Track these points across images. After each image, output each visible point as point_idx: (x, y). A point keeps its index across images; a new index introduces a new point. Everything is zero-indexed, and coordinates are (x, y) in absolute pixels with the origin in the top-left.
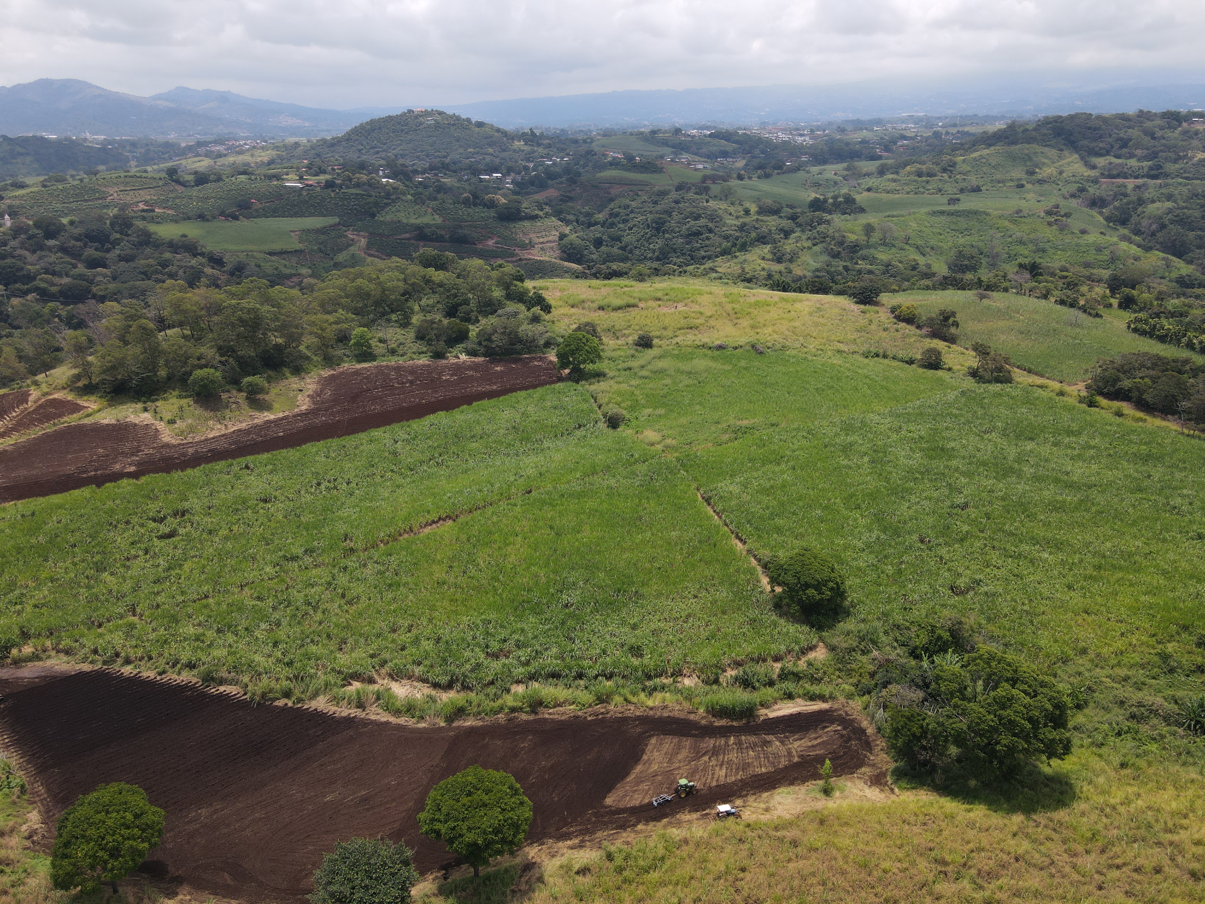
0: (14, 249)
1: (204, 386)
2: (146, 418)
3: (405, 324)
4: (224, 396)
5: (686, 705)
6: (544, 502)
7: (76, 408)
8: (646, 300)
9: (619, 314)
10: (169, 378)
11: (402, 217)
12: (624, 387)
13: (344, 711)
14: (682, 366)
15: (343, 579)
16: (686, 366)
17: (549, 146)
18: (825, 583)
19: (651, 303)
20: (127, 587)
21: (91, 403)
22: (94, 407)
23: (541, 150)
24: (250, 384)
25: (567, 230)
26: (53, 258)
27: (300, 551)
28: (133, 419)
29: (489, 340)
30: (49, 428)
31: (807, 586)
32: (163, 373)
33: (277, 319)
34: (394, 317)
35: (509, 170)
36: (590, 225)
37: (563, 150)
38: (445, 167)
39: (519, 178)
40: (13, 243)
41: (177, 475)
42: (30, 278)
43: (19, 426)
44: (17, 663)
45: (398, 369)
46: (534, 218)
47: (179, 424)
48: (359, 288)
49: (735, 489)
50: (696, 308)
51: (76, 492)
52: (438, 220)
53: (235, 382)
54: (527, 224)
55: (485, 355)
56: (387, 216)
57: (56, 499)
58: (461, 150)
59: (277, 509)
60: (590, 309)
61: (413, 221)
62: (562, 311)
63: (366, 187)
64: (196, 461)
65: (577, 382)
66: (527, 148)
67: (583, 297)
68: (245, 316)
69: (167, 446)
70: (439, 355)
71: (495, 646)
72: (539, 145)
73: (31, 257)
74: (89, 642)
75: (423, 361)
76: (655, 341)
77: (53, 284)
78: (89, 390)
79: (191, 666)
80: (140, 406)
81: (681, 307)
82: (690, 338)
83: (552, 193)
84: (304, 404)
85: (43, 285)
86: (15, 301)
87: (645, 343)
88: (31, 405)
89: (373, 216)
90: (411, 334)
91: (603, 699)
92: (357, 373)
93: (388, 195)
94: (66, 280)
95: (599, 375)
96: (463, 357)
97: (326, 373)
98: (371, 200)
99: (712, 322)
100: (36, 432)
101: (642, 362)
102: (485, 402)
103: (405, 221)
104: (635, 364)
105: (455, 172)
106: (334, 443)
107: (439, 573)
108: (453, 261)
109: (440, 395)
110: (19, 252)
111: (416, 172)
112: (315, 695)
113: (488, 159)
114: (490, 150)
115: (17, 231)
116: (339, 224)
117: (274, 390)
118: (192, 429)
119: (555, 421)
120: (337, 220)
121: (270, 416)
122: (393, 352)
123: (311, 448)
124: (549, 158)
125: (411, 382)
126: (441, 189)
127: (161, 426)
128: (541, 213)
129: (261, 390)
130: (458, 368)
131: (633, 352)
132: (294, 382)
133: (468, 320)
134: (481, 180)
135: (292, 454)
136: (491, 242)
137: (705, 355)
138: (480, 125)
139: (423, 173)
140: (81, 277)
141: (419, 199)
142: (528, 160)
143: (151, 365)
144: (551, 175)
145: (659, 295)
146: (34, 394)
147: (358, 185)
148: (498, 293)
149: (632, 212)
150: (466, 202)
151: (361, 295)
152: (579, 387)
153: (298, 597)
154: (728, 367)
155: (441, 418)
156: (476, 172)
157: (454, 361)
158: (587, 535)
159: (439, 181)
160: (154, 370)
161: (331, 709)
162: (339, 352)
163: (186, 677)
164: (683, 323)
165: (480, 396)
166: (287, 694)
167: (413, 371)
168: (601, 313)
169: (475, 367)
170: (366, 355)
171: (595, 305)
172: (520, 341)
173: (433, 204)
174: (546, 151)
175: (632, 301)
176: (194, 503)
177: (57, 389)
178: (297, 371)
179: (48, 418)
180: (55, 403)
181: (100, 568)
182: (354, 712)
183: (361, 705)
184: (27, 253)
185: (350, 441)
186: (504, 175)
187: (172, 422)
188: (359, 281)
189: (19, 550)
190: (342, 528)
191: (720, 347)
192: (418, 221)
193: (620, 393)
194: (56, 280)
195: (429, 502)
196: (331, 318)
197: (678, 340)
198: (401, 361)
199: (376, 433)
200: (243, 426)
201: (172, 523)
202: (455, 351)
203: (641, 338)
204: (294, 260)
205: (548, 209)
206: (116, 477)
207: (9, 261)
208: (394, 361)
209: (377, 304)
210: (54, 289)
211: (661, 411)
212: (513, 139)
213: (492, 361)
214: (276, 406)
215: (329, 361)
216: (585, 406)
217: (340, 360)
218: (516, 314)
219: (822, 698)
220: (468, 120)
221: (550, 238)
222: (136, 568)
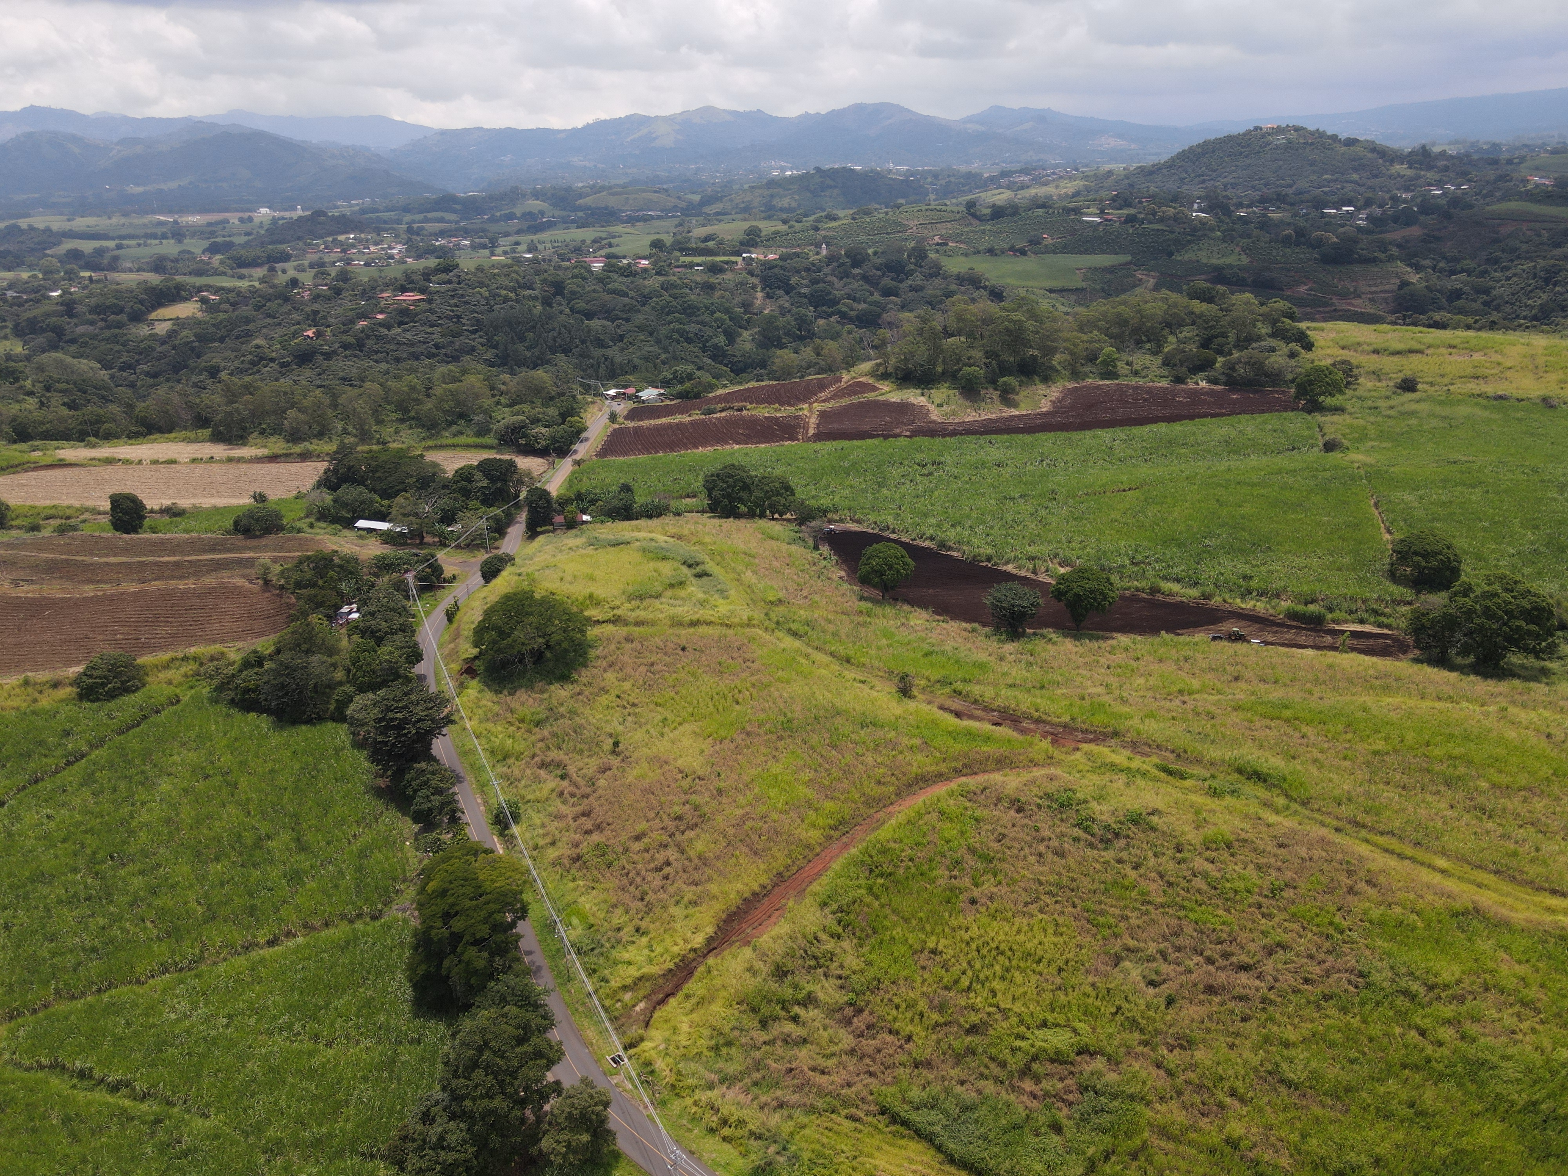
0: (826, 275)
1: (969, 381)
2: (922, 400)
3: (1155, 353)
4: (982, 392)
5: (1271, 611)
6: (1221, 485)
7: (874, 389)
8: (1438, 347)
9: (1396, 359)
10: (943, 373)
11: (1204, 257)
12: (1361, 422)
13: (1023, 573)
14: (1439, 410)
15: (1043, 512)
16: (1447, 411)
17: (1446, 169)
18: (1435, 554)
19: (1443, 350)
20: (897, 496)
21: (885, 387)
22: (887, 389)
23: (1430, 175)
24: (1005, 383)
25: (1414, 278)
26: (855, 285)
27: (1017, 495)
28: (912, 400)
29: (1233, 369)
30: (855, 400)
31: (1416, 554)
32: (939, 369)
33: (1037, 333)
34: (1148, 346)
35: (1368, 203)
36: (1453, 272)
37: (1464, 174)
38: (1280, 199)
39: (1378, 212)
40: (826, 270)
41: (938, 440)
42: (835, 302)
43: (835, 396)
44: (830, 522)
45: (1136, 388)
46: (1374, 261)
47: (945, 408)
48: (1119, 315)
49: (1409, 497)
50: (1498, 358)
51: (869, 441)
52: (1245, 260)
53: (993, 382)
54: (1357, 268)
55: (1225, 384)
56: (1187, 256)
57: (856, 443)
58: (1313, 177)
59: (1006, 472)
60: (1363, 351)
61: (1214, 261)
62: (1329, 351)
63: (1171, 222)
64: (953, 434)
65: (1309, 413)
66: (1410, 173)
67: (1362, 339)
68: (1011, 326)
69: (934, 422)
70: (1179, 380)
71: (1139, 558)
72: (1430, 168)
73: (838, 284)
74: (872, 518)
75: (1163, 383)
76: (1420, 386)
77: (852, 309)
78: (885, 376)
79: (932, 538)
80: (919, 391)
81: (1477, 357)
82: (1473, 387)
83: (1415, 231)
84: (1045, 406)
85: (845, 309)
86: (821, 322)
87: (1408, 385)
88: (843, 384)
89: (1170, 254)
90: (1158, 360)
91: (1207, 597)
92: (1098, 387)
93: (1194, 230)
94: (863, 306)
95: (1338, 410)
96: (1203, 384)
97: (1070, 385)
98: (1172, 236)
99: (1508, 374)
100: (846, 401)
101: (1391, 403)
102: (1208, 420)
103: (1204, 261)
104: (1382, 404)
105: (1292, 204)
106: (1062, 435)
107: (1114, 515)
108: (1223, 295)
109: (1168, 412)
110: (829, 278)
111: (1240, 205)
112: (1007, 563)
113: (1349, 187)
114: (1355, 176)
115: (830, 259)
116: (1130, 263)
117: (1023, 393)
118: (954, 413)
119: (1270, 441)
120: (1129, 258)
121: (1015, 412)
122: (1136, 373)
123: (1042, 436)
124: (1439, 184)
125: (1145, 400)
126: (1265, 225)
127: (932, 407)
128: (1382, 256)
129: (1013, 391)
130: (1195, 394)
131: (1389, 393)
132: (1041, 389)
133: (1220, 352)
134: (1324, 216)
135: (1027, 438)
136: (1302, 289)
137: (1477, 404)
138: (1351, 142)
139: (1250, 206)
140: (876, 304)
141: (1228, 237)
142: (1407, 189)
143: (932, 361)
144: (1427, 207)
145: (1456, 342)
146: (846, 377)
147: (1162, 220)
148: (1264, 329)
149: (1518, 257)
150: (1286, 241)
151: (1122, 322)
152: (1309, 417)
153: (1009, 518)
154: (1495, 416)
155: (1162, 428)
156: (1319, 204)
157: (1192, 386)
158: (1247, 509)
159: (1265, 216)
160: (935, 365)
161: (1015, 571)
162: (1086, 369)
163: (927, 544)
164: (1469, 371)
165: (1205, 416)
166: (989, 559)
167: (1150, 391)
168: (1375, 356)
169: (1211, 393)
170: (1111, 375)
171: (1371, 348)
172: (1266, 375)
173: (1244, 242)
174: (1437, 177)
175: (1417, 346)
176: (947, 458)
177: (861, 375)
178: (1046, 379)
179: (855, 393)
180: (860, 384)
181: (880, 485)
182: (1029, 575)
183: (1034, 572)
184: (835, 280)
185: (1075, 436)
186: (1358, 209)
187: (940, 406)
188: (1121, 309)
189: (833, 467)
190: (1050, 486)
191: (1501, 397)
192: (1220, 262)
193: (1351, 427)
194: (855, 305)
195: (1124, 478)
196: (1085, 337)
197: (1451, 388)
198: (1141, 382)
199: (1100, 432)
200: (993, 416)
201: (930, 468)
202: (1195, 378)
203: (1405, 381)
204: (1073, 297)
205: (1395, 251)
206: (896, 436)
207: (821, 285)
208: (1134, 381)
209: (1135, 331)
210: (853, 313)
211: (1389, 445)
212: (1392, 162)
213: (1233, 390)
214: (1022, 405)
215: (1075, 375)
216: (1307, 433)
217: (1086, 375)
218: (1273, 350)
219: (1388, 627)
220: (1334, 138)
221: (1387, 287)
222: (903, 489)
